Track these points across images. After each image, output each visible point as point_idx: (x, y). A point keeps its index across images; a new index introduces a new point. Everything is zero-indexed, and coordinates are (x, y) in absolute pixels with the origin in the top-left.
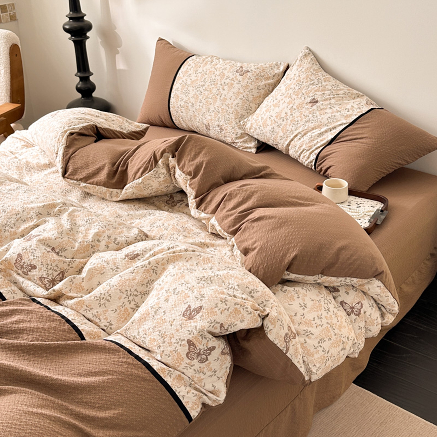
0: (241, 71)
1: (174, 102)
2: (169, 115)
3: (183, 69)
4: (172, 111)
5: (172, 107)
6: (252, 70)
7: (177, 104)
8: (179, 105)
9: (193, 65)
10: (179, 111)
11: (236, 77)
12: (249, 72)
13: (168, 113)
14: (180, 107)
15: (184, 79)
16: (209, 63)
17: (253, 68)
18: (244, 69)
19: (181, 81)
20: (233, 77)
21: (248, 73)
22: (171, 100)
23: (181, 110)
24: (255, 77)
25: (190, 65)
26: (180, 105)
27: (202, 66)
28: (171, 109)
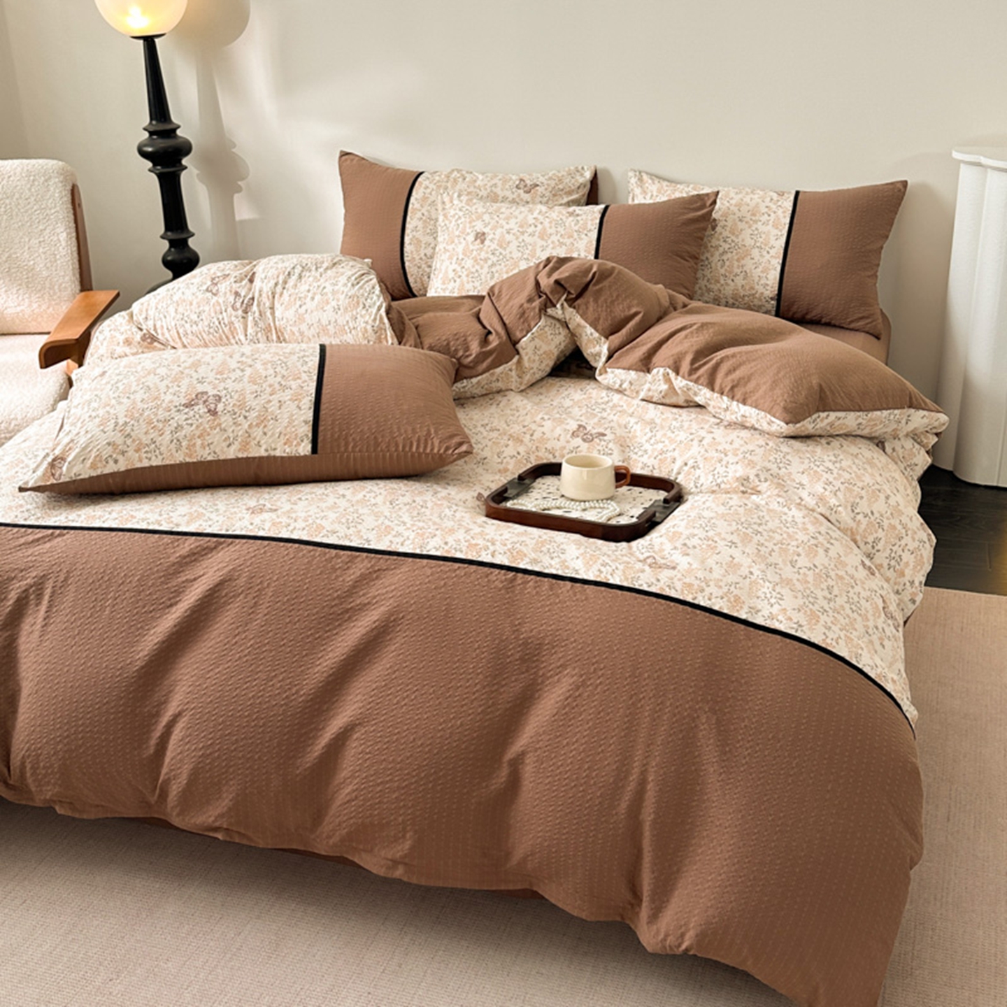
0: (525, 186)
1: (412, 252)
2: (402, 275)
3: (417, 194)
4: (409, 267)
5: (409, 261)
6: (542, 183)
7: (419, 255)
8: (422, 255)
9: (431, 186)
10: (423, 266)
11: (519, 195)
12: (538, 185)
13: (401, 271)
14: (424, 258)
15: (424, 211)
16: (460, 180)
17: (542, 179)
18: (529, 182)
19: (419, 215)
20: (515, 196)
21: (538, 188)
22: (405, 250)
23: (426, 263)
24: (551, 192)
25: (427, 187)
26: (425, 255)
27: (450, 187)
28: (407, 264)
